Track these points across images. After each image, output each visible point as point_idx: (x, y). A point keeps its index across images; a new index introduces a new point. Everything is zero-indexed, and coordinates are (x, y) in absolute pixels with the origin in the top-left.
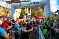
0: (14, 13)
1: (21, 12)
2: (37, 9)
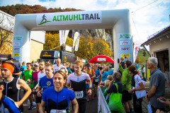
0: (23, 43)
1: (46, 42)
2: (94, 35)
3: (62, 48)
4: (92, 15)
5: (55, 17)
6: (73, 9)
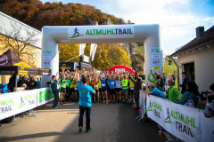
3: (81, 58)
4: (124, 30)
6: (78, 4)
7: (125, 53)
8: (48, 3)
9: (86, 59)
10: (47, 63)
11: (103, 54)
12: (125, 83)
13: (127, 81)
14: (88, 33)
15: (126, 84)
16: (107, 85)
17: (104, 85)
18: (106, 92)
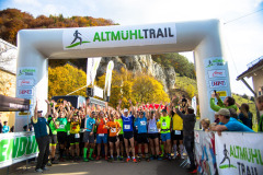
2: (131, 67)
3: (89, 91)
4: (160, 30)
5: (97, 34)
6: (87, 18)
7: (160, 86)
8: (42, 17)
9: (98, 92)
10: (25, 91)
11: (125, 89)
12: (165, 123)
13: (168, 119)
14: (97, 37)
15: (167, 125)
16: (133, 126)
17: (128, 127)
18: (132, 140)
